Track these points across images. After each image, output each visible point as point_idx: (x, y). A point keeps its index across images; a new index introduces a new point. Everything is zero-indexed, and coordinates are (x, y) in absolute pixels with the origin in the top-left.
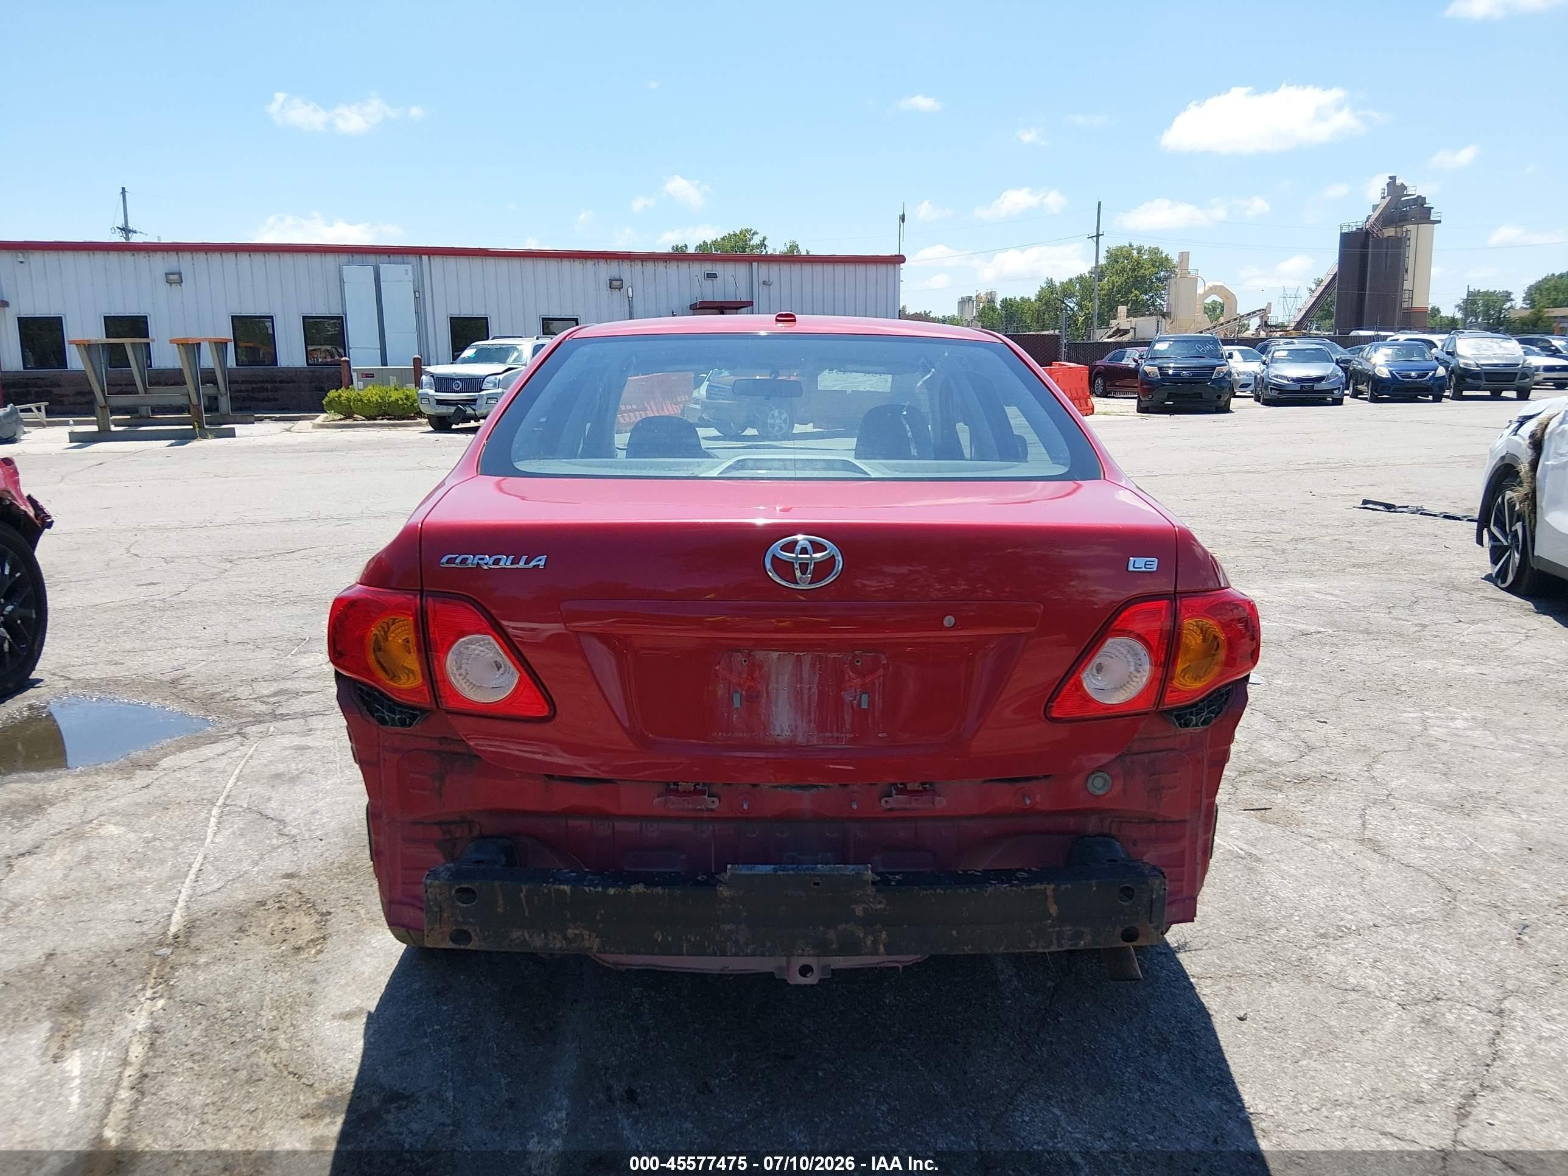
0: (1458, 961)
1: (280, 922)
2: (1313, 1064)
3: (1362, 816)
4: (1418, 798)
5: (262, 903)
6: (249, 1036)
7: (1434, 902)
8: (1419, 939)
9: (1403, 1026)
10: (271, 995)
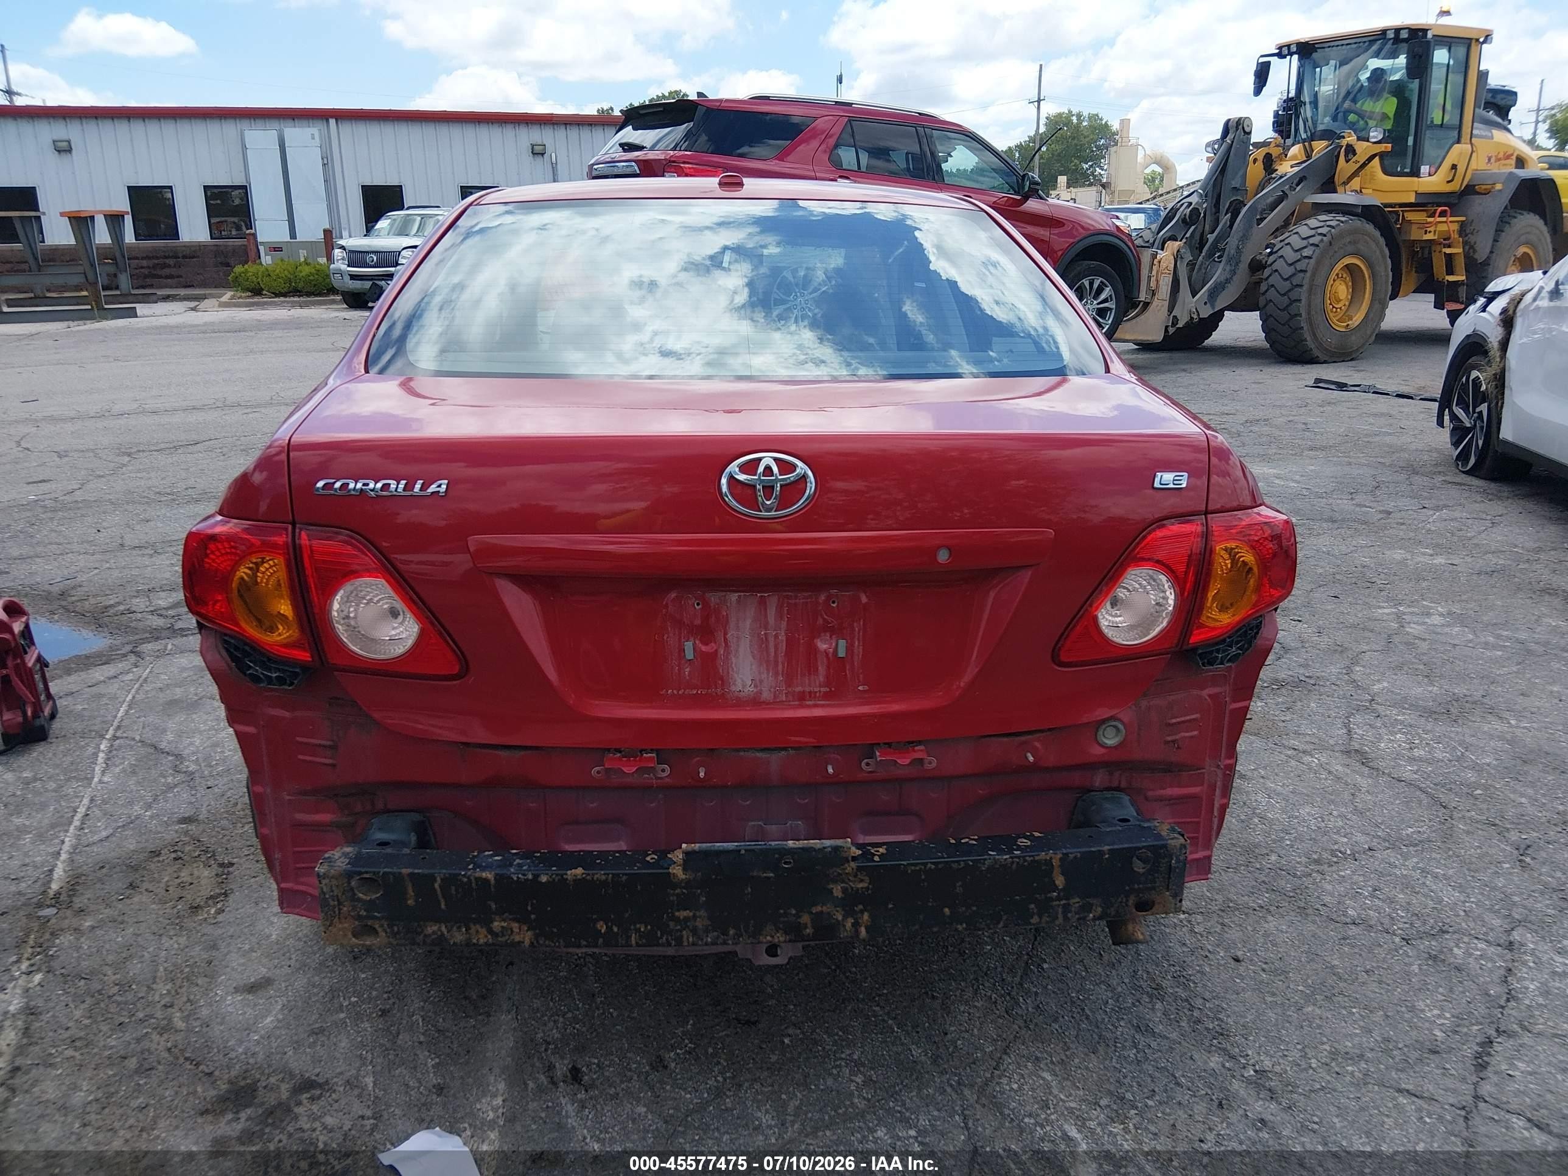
0: (1461, 888)
1: (175, 875)
2: (1318, 1011)
3: (1346, 725)
4: (1403, 703)
5: (155, 853)
6: (141, 1015)
7: (1430, 820)
8: (1418, 863)
9: (1411, 965)
10: (166, 965)
